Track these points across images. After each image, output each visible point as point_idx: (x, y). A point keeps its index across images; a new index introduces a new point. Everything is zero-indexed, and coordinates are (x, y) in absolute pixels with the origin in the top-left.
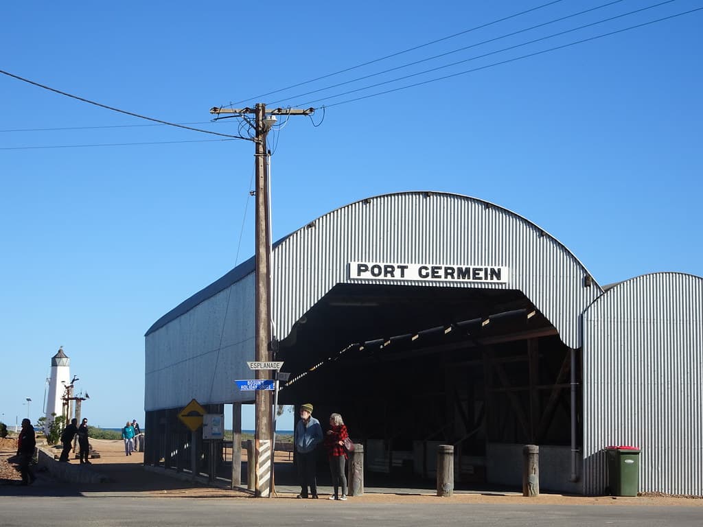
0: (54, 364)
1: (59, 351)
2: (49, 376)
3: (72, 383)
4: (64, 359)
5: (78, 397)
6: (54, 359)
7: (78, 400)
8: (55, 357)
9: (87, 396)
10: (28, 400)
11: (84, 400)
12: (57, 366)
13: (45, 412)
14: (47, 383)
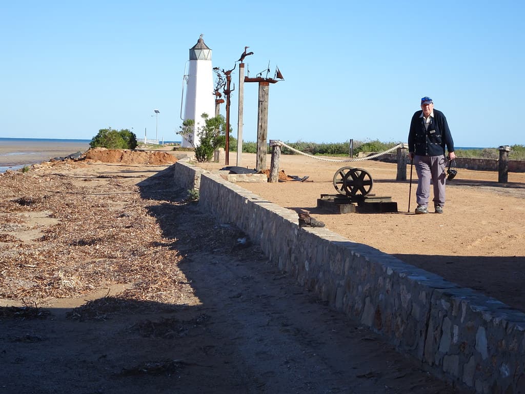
0: (193, 57)
1: (199, 41)
2: (187, 73)
3: (241, 60)
4: (206, 51)
5: (264, 76)
6: (192, 51)
7: (263, 82)
8: (194, 48)
9: (279, 75)
10: (156, 112)
11: (274, 82)
12: (197, 60)
13: (183, 118)
14: (185, 82)
